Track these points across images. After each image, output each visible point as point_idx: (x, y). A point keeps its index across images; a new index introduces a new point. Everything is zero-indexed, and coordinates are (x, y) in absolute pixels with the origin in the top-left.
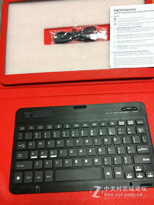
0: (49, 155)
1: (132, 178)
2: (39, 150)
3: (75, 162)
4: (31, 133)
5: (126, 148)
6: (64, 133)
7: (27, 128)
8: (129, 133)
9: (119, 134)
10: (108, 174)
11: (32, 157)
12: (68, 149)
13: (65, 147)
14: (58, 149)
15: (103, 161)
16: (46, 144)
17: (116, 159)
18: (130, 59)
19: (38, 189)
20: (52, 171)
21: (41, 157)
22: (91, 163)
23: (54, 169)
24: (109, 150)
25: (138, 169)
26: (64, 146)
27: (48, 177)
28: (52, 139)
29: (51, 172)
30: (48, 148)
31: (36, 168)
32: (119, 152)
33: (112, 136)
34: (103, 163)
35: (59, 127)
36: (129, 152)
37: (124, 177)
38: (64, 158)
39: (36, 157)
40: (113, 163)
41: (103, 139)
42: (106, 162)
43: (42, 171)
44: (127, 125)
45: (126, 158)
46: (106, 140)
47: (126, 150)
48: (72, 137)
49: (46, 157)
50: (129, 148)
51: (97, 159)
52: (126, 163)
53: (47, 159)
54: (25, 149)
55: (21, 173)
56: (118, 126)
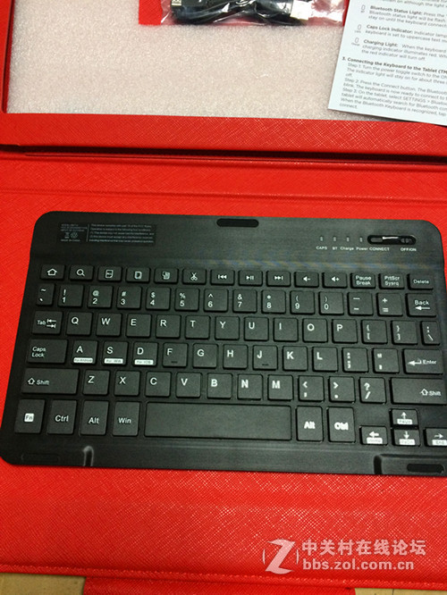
0: (130, 358)
1: (381, 443)
2: (100, 341)
3: (209, 383)
4: (79, 289)
5: (370, 356)
6: (182, 295)
7: (67, 271)
8: (386, 310)
9: (351, 312)
10: (310, 425)
11: (77, 360)
12: (191, 343)
13: (183, 338)
14: (159, 341)
15: (297, 388)
16: (124, 323)
17: (336, 386)
18: (397, 90)
19: (89, 454)
20: (138, 404)
21: (105, 362)
22: (260, 392)
23: (143, 399)
24: (318, 358)
25: (404, 420)
26: (178, 336)
27: (121, 420)
28: (143, 310)
29: (134, 407)
30: (128, 337)
31: (87, 391)
32: (349, 366)
33: (330, 318)
34: (296, 392)
35: (167, 276)
36: (381, 367)
37: (358, 440)
38: (175, 371)
39: (89, 360)
40: (327, 397)
41: (300, 324)
42: (305, 390)
43: (107, 403)
44: (381, 287)
45: (367, 385)
46: (310, 327)
47: (370, 360)
48: (206, 309)
49: (121, 361)
50: (380, 356)
51: (278, 382)
52: (367, 397)
53: (122, 368)
54: (58, 332)
55: (40, 404)
56: (352, 287)
